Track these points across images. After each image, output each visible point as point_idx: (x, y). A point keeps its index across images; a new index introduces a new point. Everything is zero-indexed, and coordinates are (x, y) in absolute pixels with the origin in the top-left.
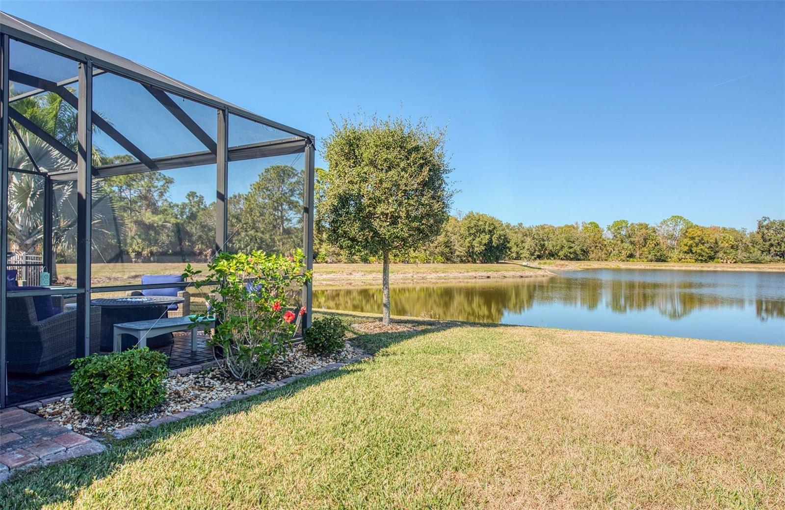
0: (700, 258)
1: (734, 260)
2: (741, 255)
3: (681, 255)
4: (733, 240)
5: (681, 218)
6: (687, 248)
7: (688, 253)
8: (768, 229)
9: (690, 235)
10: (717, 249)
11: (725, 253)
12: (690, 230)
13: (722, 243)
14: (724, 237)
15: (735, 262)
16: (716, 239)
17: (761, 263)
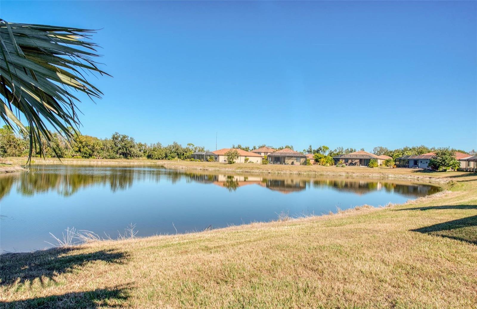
0: (85, 155)
1: (103, 157)
2: (106, 154)
3: (74, 153)
7: (78, 152)
9: (80, 141)
13: (96, 146)
16: (94, 144)
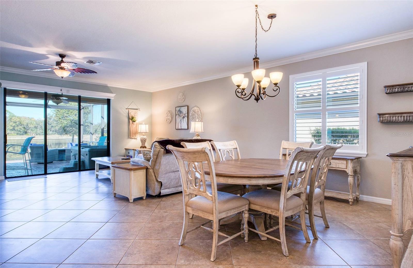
4: (35, 124)
6: (12, 127)
8: (50, 119)
10: (28, 128)
11: (31, 130)
12: (13, 118)
14: (31, 122)
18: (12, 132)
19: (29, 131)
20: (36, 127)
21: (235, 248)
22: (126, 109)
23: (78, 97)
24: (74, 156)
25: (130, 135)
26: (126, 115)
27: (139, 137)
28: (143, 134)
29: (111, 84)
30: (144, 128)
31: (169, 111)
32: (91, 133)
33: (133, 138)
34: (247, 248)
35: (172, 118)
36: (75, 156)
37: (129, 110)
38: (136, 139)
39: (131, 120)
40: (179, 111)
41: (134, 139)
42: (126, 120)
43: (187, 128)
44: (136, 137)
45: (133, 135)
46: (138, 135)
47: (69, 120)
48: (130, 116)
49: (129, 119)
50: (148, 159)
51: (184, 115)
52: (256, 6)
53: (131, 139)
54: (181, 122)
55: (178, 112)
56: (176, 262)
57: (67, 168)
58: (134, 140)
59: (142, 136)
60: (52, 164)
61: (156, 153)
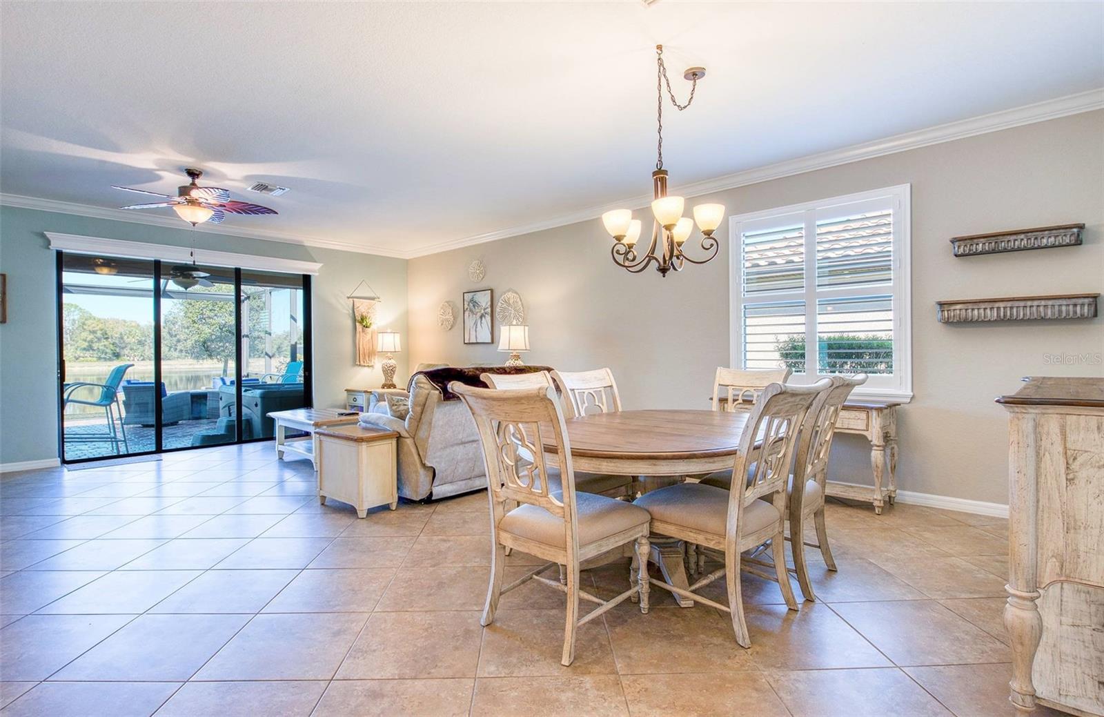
1: (142, 358)
3: (78, 352)
4: (140, 335)
5: (76, 307)
6: (87, 344)
7: (88, 350)
8: (174, 324)
9: (91, 328)
10: (123, 345)
11: (131, 349)
12: (88, 322)
13: (128, 338)
14: (130, 332)
15: (143, 360)
16: (121, 334)
17: (169, 359)
18: (87, 354)
19: (126, 352)
20: (140, 343)
21: (618, 630)
22: (348, 298)
23: (234, 270)
24: (227, 408)
25: (359, 358)
26: (347, 312)
27: (378, 364)
28: (389, 354)
29: (312, 240)
30: (389, 342)
31: (447, 302)
32: (267, 354)
33: (365, 364)
34: (649, 630)
35: (455, 318)
36: (229, 409)
37: (355, 299)
38: (372, 366)
39: (360, 323)
40: (472, 300)
41: (368, 366)
42: (349, 322)
43: (490, 341)
44: (372, 364)
45: (364, 358)
46: (377, 356)
47: (214, 326)
48: (356, 314)
49: (355, 320)
50: (401, 414)
51: (483, 311)
52: (659, 47)
53: (360, 367)
54: (476, 327)
55: (468, 305)
56: (477, 670)
57: (209, 436)
58: (366, 368)
59: (385, 361)
60: (176, 426)
61: (421, 398)
